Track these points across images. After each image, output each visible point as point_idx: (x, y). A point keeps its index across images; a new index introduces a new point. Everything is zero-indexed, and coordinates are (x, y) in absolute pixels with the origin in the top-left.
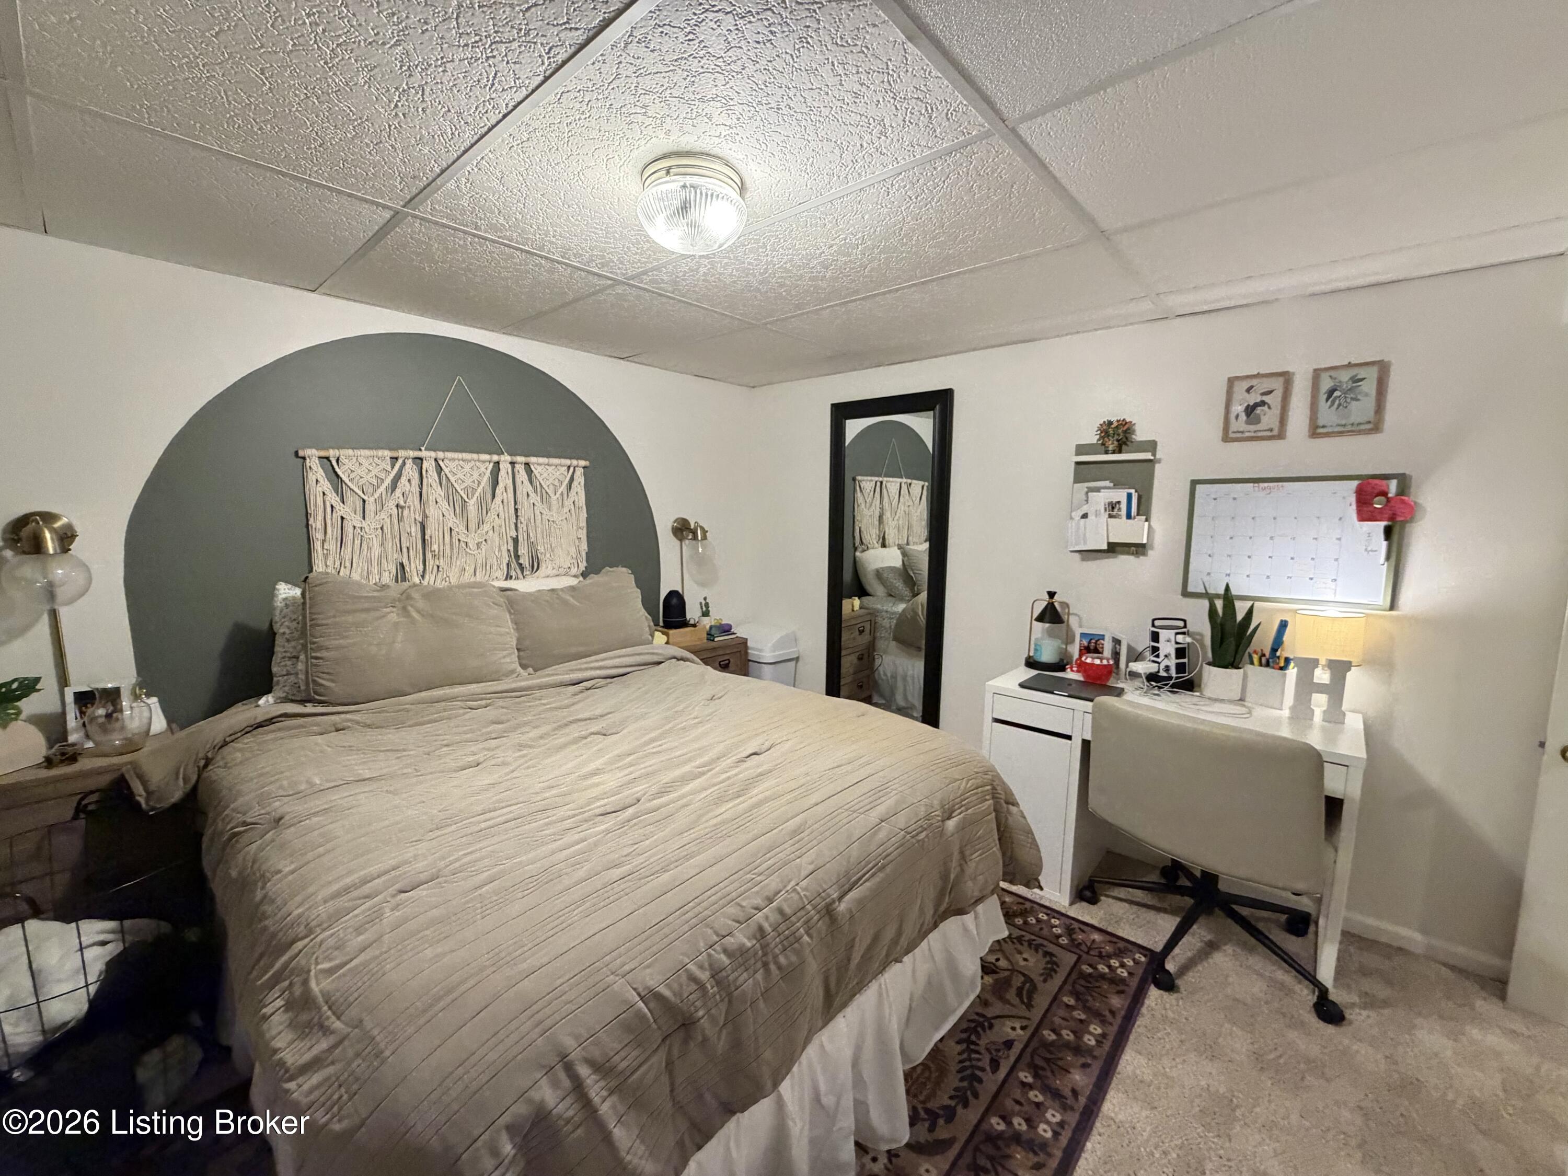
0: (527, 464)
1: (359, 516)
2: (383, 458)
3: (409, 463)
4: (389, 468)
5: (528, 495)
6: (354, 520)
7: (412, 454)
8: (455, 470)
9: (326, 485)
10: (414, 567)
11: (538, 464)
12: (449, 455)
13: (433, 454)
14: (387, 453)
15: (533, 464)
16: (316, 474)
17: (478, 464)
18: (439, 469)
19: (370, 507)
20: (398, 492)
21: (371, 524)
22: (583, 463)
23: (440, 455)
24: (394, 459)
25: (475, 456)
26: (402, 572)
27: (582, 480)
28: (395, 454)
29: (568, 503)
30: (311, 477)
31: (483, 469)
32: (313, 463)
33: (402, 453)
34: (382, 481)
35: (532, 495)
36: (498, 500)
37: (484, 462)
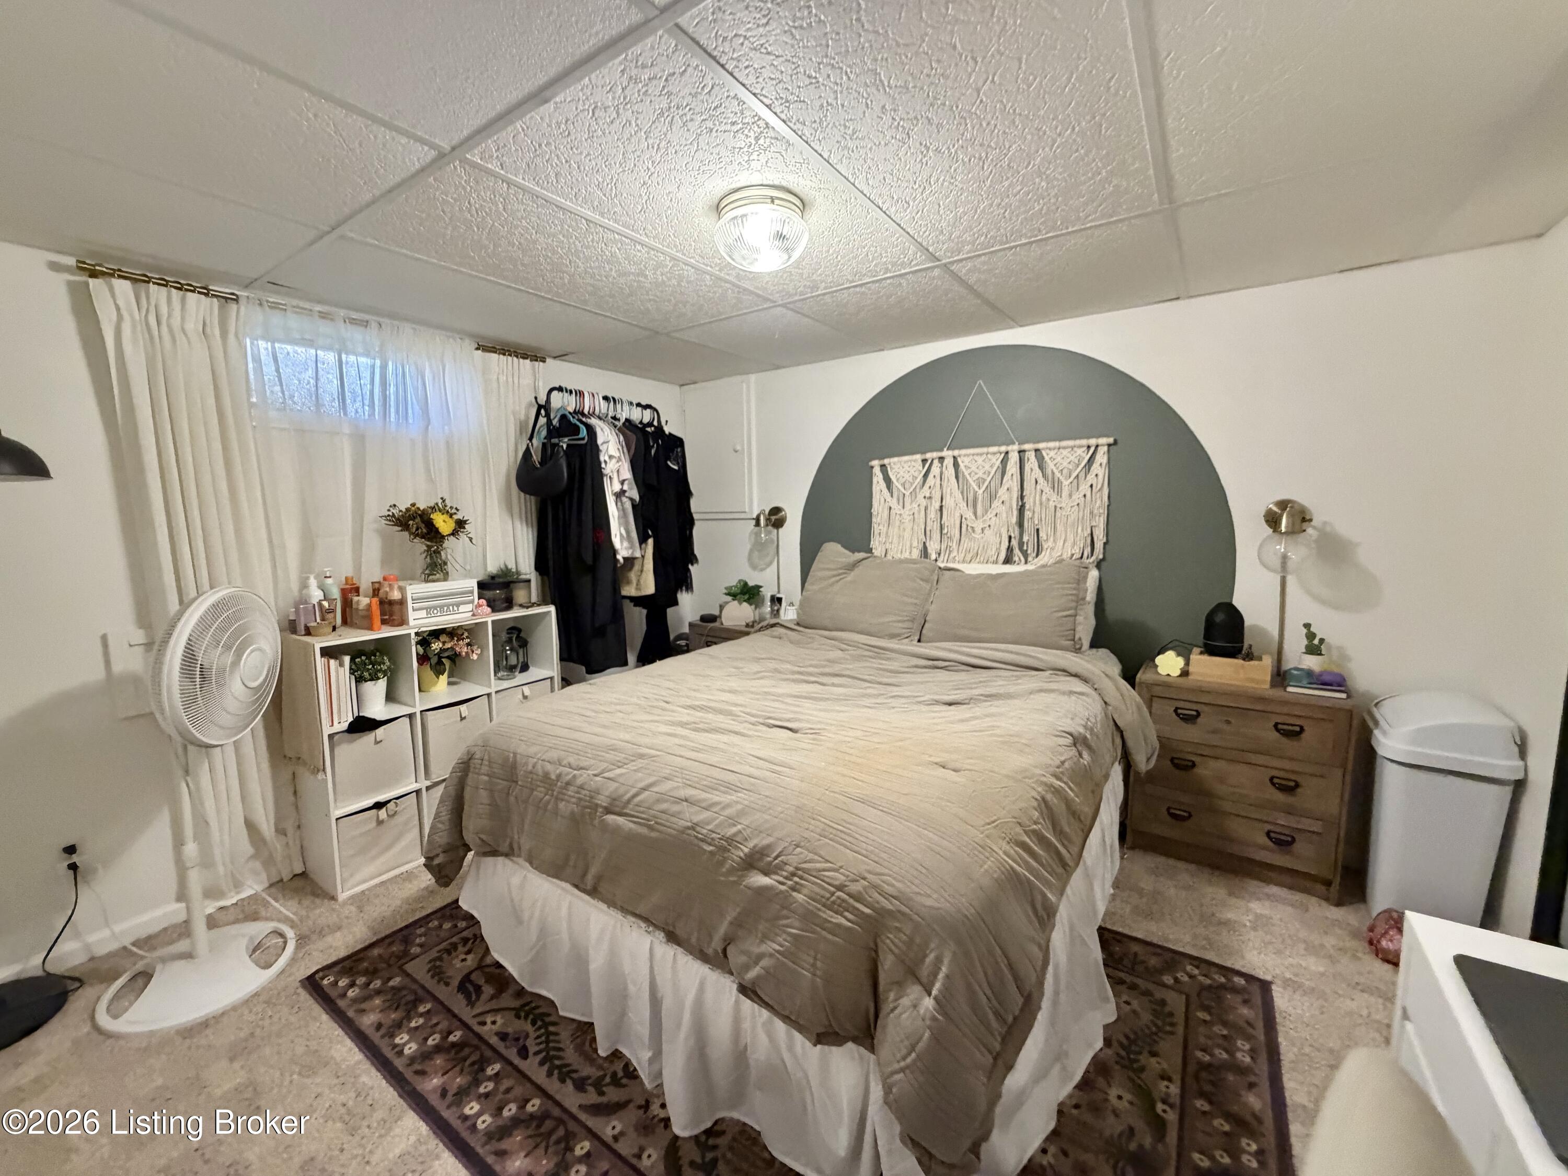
0: (1037, 450)
1: (900, 507)
2: (915, 461)
3: (936, 462)
4: (921, 468)
5: (1036, 482)
6: (897, 508)
7: (935, 454)
8: (970, 465)
9: (883, 485)
10: (933, 548)
11: (1050, 449)
12: (963, 452)
13: (950, 453)
14: (918, 457)
15: (1043, 449)
16: (878, 477)
17: (989, 456)
18: (956, 465)
19: (908, 500)
20: (927, 485)
21: (906, 513)
22: (1103, 441)
23: (956, 453)
24: (924, 461)
25: (985, 450)
26: (925, 552)
27: (1105, 460)
28: (923, 457)
29: (1084, 488)
30: (875, 480)
31: (994, 460)
32: (877, 471)
33: (929, 456)
34: (916, 478)
35: (1041, 480)
36: (1005, 487)
37: (994, 454)
